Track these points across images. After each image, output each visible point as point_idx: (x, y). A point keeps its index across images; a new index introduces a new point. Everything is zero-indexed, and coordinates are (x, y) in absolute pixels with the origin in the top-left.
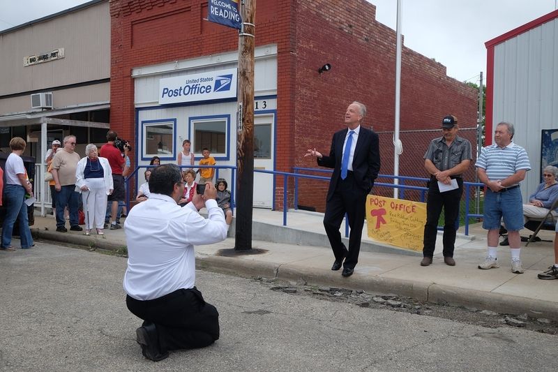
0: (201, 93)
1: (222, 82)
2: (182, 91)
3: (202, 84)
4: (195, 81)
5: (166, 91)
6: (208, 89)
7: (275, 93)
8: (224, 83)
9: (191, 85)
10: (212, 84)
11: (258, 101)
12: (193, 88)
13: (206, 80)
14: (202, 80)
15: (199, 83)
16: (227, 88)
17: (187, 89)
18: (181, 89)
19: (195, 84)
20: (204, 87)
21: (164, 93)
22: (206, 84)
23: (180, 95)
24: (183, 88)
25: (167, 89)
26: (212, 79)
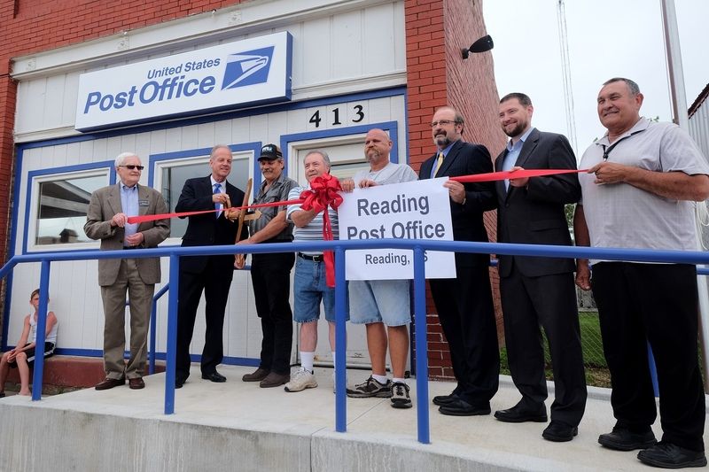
0: (187, 94)
1: (245, 66)
2: (136, 97)
3: (190, 75)
4: (171, 71)
5: (94, 98)
6: (206, 85)
7: (402, 81)
8: (249, 67)
9: (160, 81)
10: (219, 73)
11: (342, 108)
12: (164, 87)
13: (200, 66)
14: (189, 67)
15: (183, 73)
16: (261, 76)
17: (151, 89)
18: (133, 91)
19: (172, 77)
20: (196, 82)
21: (89, 103)
22: (200, 75)
23: (131, 104)
24: (139, 89)
25: (98, 94)
26: (217, 62)
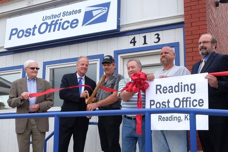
0: (63, 29)
1: (94, 13)
2: (36, 30)
3: (65, 19)
4: (55, 16)
5: (14, 32)
6: (74, 24)
8: (97, 14)
9: (49, 22)
10: (81, 17)
11: (148, 35)
12: (51, 25)
13: (70, 13)
14: (65, 14)
15: (61, 17)
16: (103, 19)
17: (44, 26)
18: (35, 27)
19: (55, 20)
20: (68, 22)
21: (12, 34)
22: (70, 18)
23: (34, 34)
24: (38, 26)
25: (16, 29)
26: (80, 11)
